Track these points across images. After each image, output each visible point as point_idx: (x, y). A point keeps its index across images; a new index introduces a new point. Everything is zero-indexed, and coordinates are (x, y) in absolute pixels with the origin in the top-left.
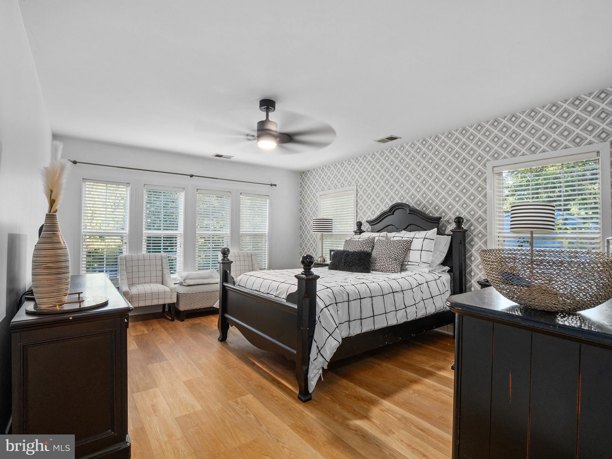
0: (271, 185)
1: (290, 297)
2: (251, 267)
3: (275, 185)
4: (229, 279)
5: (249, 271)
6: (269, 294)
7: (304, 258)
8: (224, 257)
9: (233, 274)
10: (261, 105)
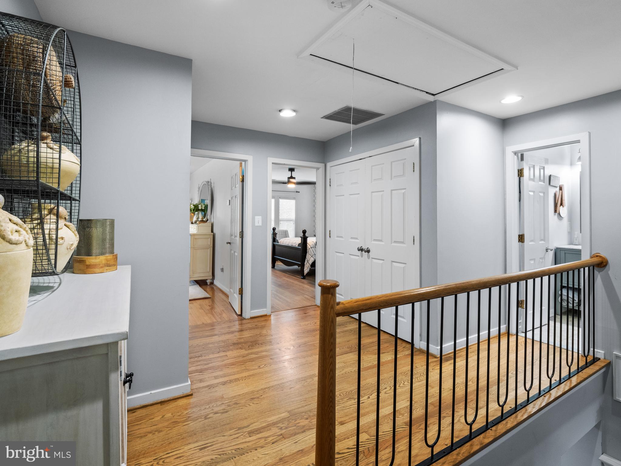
0: (297, 192)
1: (299, 245)
2: (285, 236)
3: (299, 192)
4: (276, 241)
5: (284, 237)
7: (303, 230)
8: (274, 231)
9: (277, 239)
10: (289, 171)
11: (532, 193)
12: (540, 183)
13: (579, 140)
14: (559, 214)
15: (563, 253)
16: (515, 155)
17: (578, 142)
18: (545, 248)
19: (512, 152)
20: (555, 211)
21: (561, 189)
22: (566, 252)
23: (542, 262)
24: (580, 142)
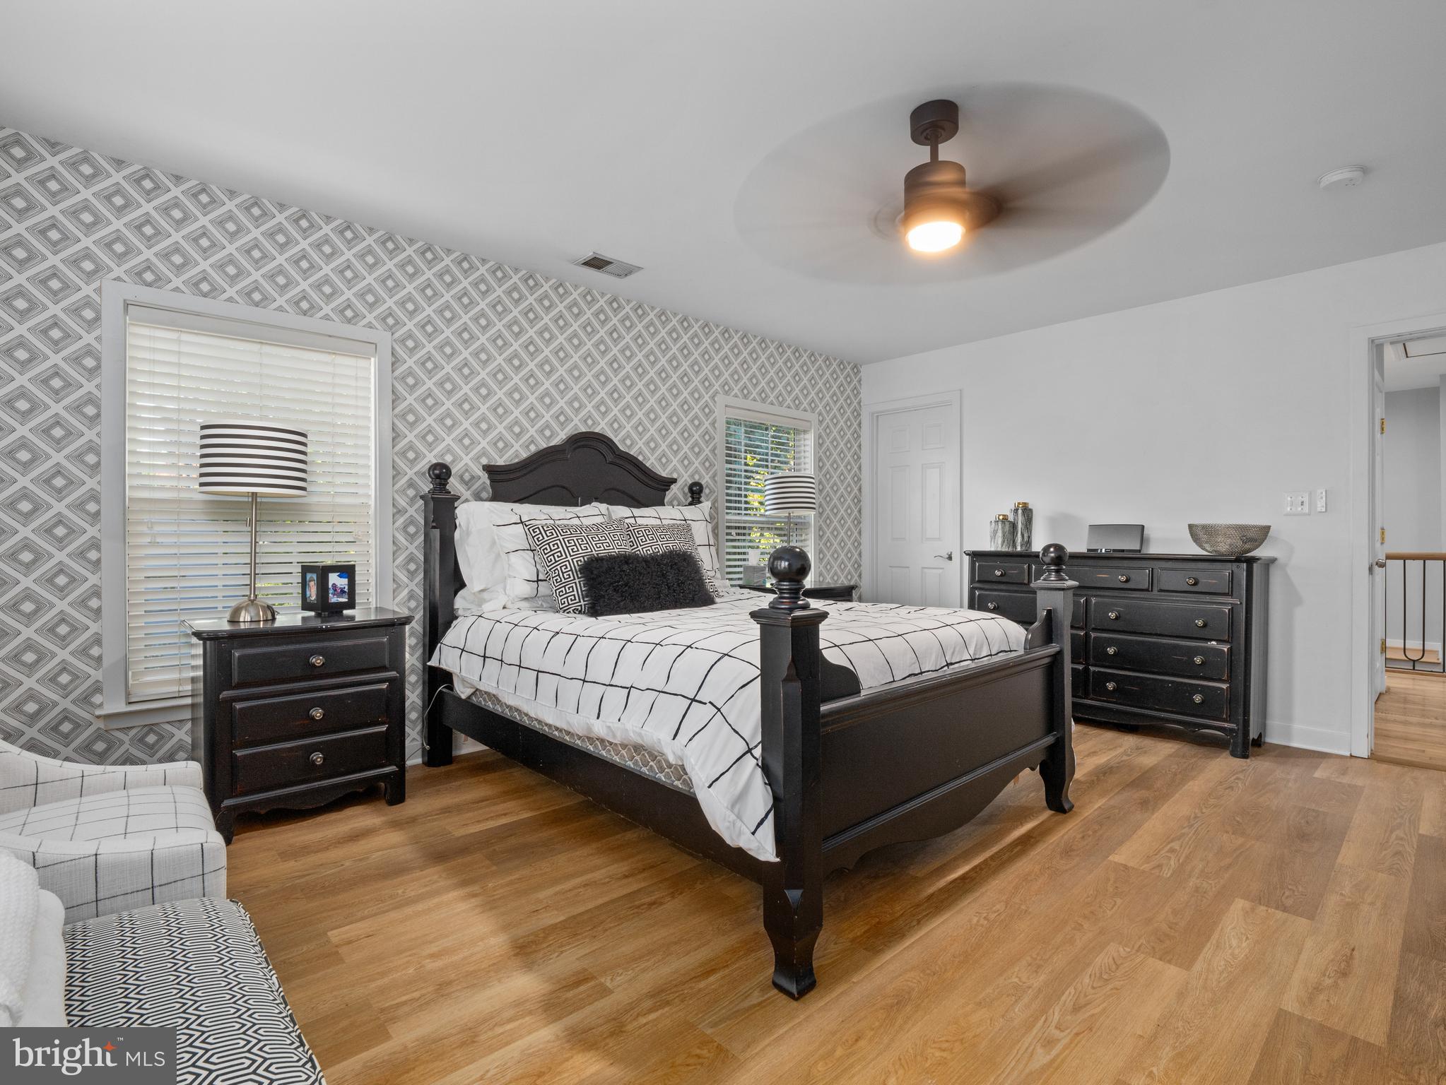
6: (952, 664)
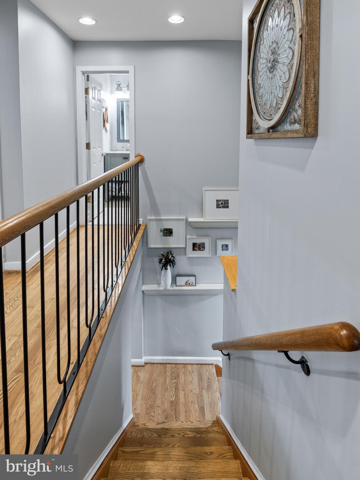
11: (93, 110)
12: (98, 102)
13: (129, 71)
14: (106, 128)
15: (109, 156)
16: (83, 75)
17: (127, 72)
18: (101, 154)
19: (81, 71)
20: (104, 126)
21: (106, 110)
22: (111, 156)
23: (100, 164)
24: (128, 73)
